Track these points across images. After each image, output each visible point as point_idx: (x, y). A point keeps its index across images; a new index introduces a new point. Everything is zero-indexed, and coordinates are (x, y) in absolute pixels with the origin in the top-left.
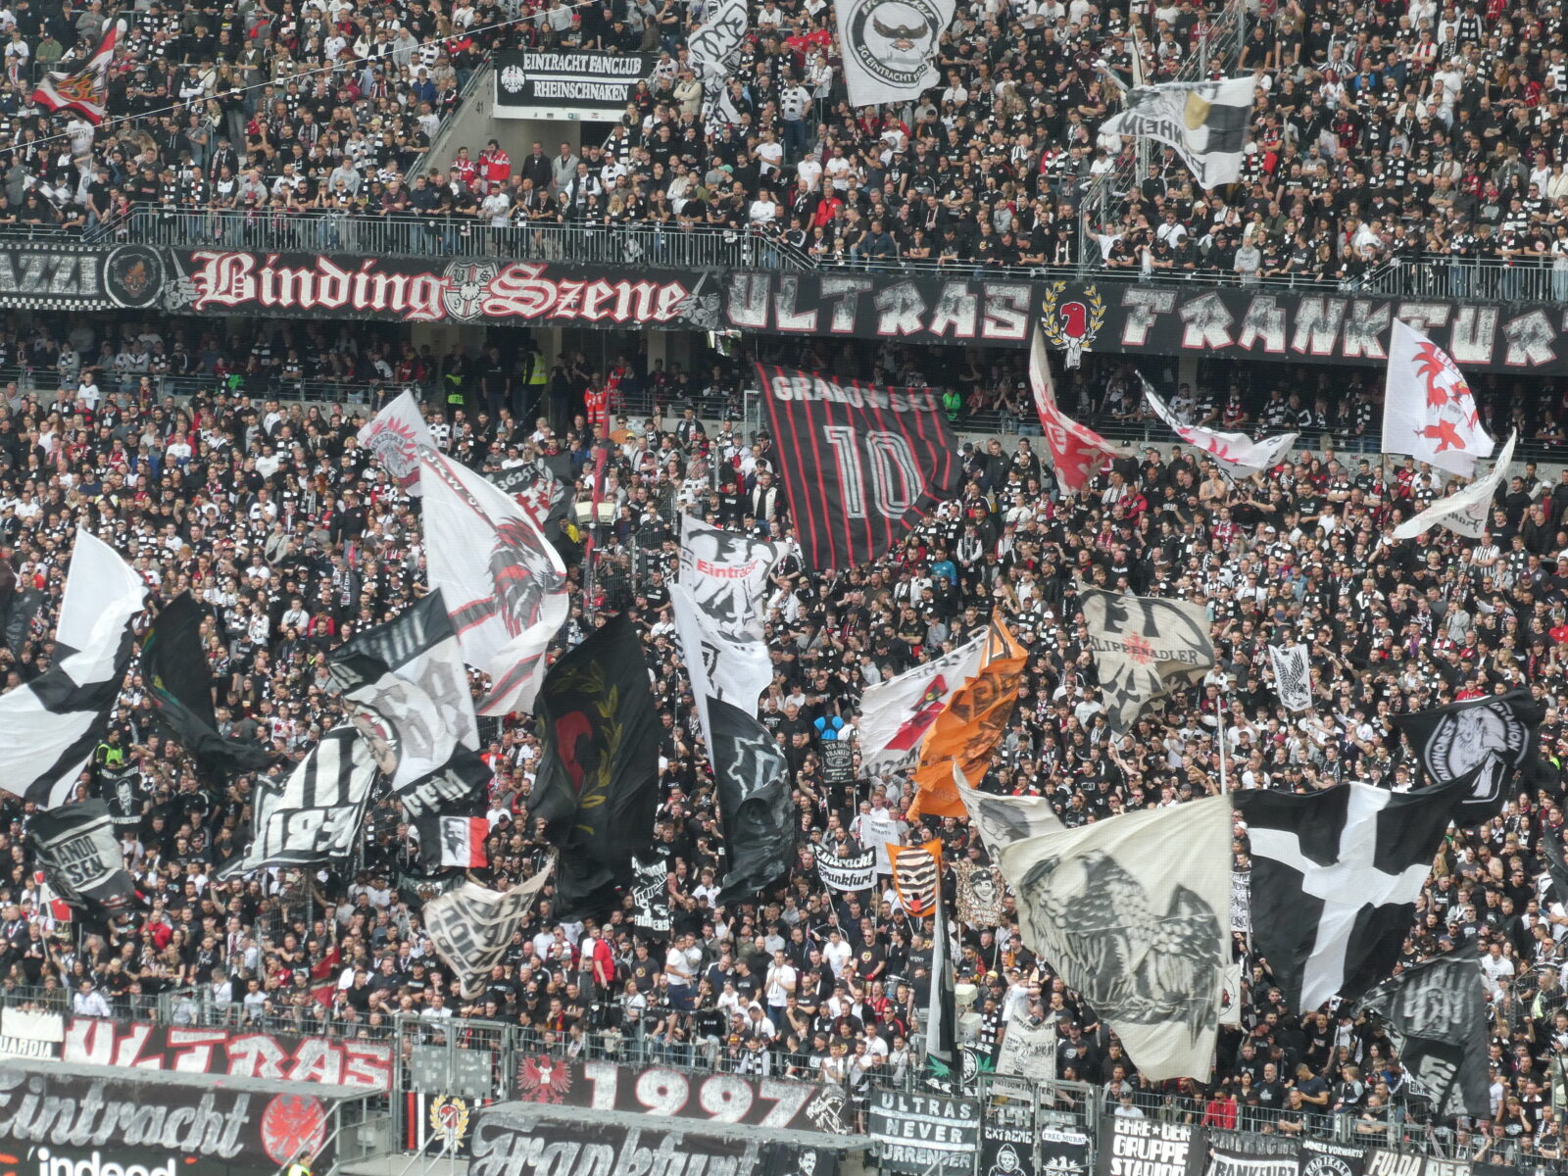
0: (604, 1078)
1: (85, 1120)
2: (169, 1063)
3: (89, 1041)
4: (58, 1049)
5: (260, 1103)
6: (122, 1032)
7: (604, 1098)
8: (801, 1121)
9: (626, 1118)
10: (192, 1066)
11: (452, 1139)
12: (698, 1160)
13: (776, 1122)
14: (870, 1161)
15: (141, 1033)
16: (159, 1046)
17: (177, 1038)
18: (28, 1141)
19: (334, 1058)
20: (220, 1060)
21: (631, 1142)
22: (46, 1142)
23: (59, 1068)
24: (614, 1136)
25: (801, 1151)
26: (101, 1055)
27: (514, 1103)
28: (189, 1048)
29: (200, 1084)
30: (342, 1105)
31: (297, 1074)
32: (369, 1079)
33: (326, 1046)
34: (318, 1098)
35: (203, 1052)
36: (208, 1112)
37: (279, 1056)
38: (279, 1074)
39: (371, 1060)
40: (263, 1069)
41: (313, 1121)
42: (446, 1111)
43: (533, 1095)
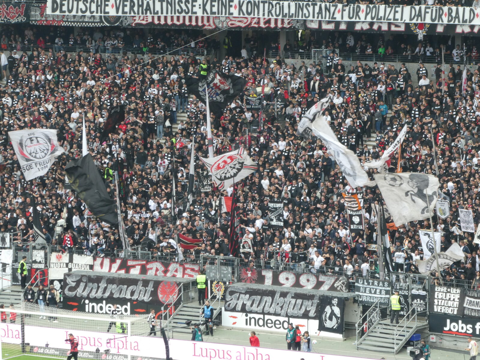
0: (268, 275)
1: (100, 290)
2: (127, 271)
3: (102, 265)
4: (91, 267)
5: (157, 284)
6: (112, 262)
7: (268, 281)
8: (332, 288)
9: (276, 288)
10: (135, 272)
11: (219, 295)
12: (299, 301)
13: (325, 288)
14: (355, 301)
15: (119, 262)
16: (124, 266)
17: (130, 263)
18: (82, 298)
19: (181, 269)
20: (144, 270)
21: (277, 295)
22: (88, 298)
23: (91, 273)
24: (272, 294)
25: (333, 298)
26: (106, 269)
27: (239, 283)
28: (134, 266)
29: (138, 278)
30: (184, 285)
31: (169, 274)
32: (192, 276)
33: (178, 265)
34: (176, 282)
35: (138, 267)
36: (140, 287)
37: (163, 269)
38: (163, 275)
39: (193, 270)
40: (158, 273)
41: (174, 289)
42: (217, 286)
43: (246, 280)
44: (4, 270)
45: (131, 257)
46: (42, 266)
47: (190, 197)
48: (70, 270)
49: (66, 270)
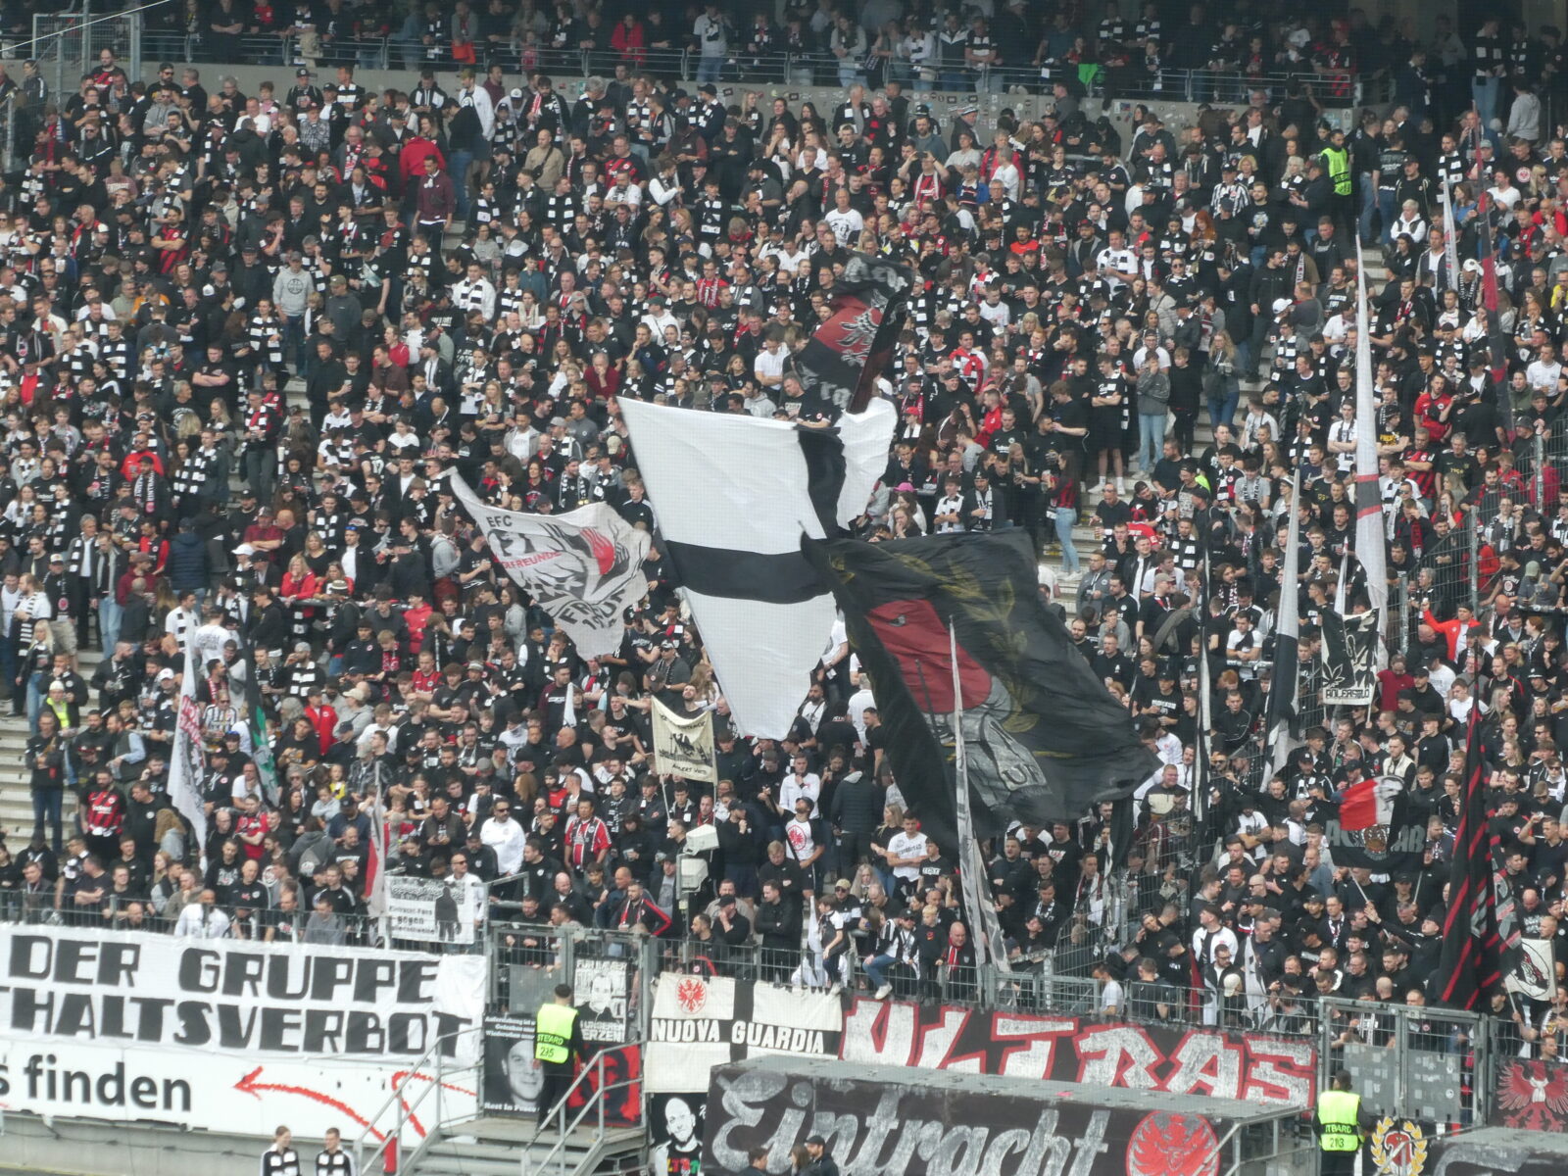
1: (871, 1145)
2: (993, 1065)
3: (879, 1032)
4: (834, 1042)
5: (1123, 1123)
6: (928, 1019)
10: (1027, 1069)
15: (954, 1020)
16: (977, 1041)
17: (1005, 1028)
19: (1231, 1061)
20: (1066, 1062)
23: (834, 1070)
26: (896, 1051)
27: (1494, 1131)
28: (1021, 1043)
29: (1038, 1095)
30: (1243, 1129)
31: (1177, 1083)
32: (1282, 1093)
33: (1219, 1043)
34: (1209, 1119)
35: (1042, 1049)
36: (1049, 1136)
37: (1152, 1056)
38: (1152, 1083)
39: (1284, 1065)
40: (1129, 1075)
41: (1200, 1151)
42: (1394, 1141)
43: (1521, 1118)
44: (448, 1047)
45: (1012, 1003)
46: (615, 1033)
47: (1279, 740)
48: (738, 1051)
49: (721, 1054)
